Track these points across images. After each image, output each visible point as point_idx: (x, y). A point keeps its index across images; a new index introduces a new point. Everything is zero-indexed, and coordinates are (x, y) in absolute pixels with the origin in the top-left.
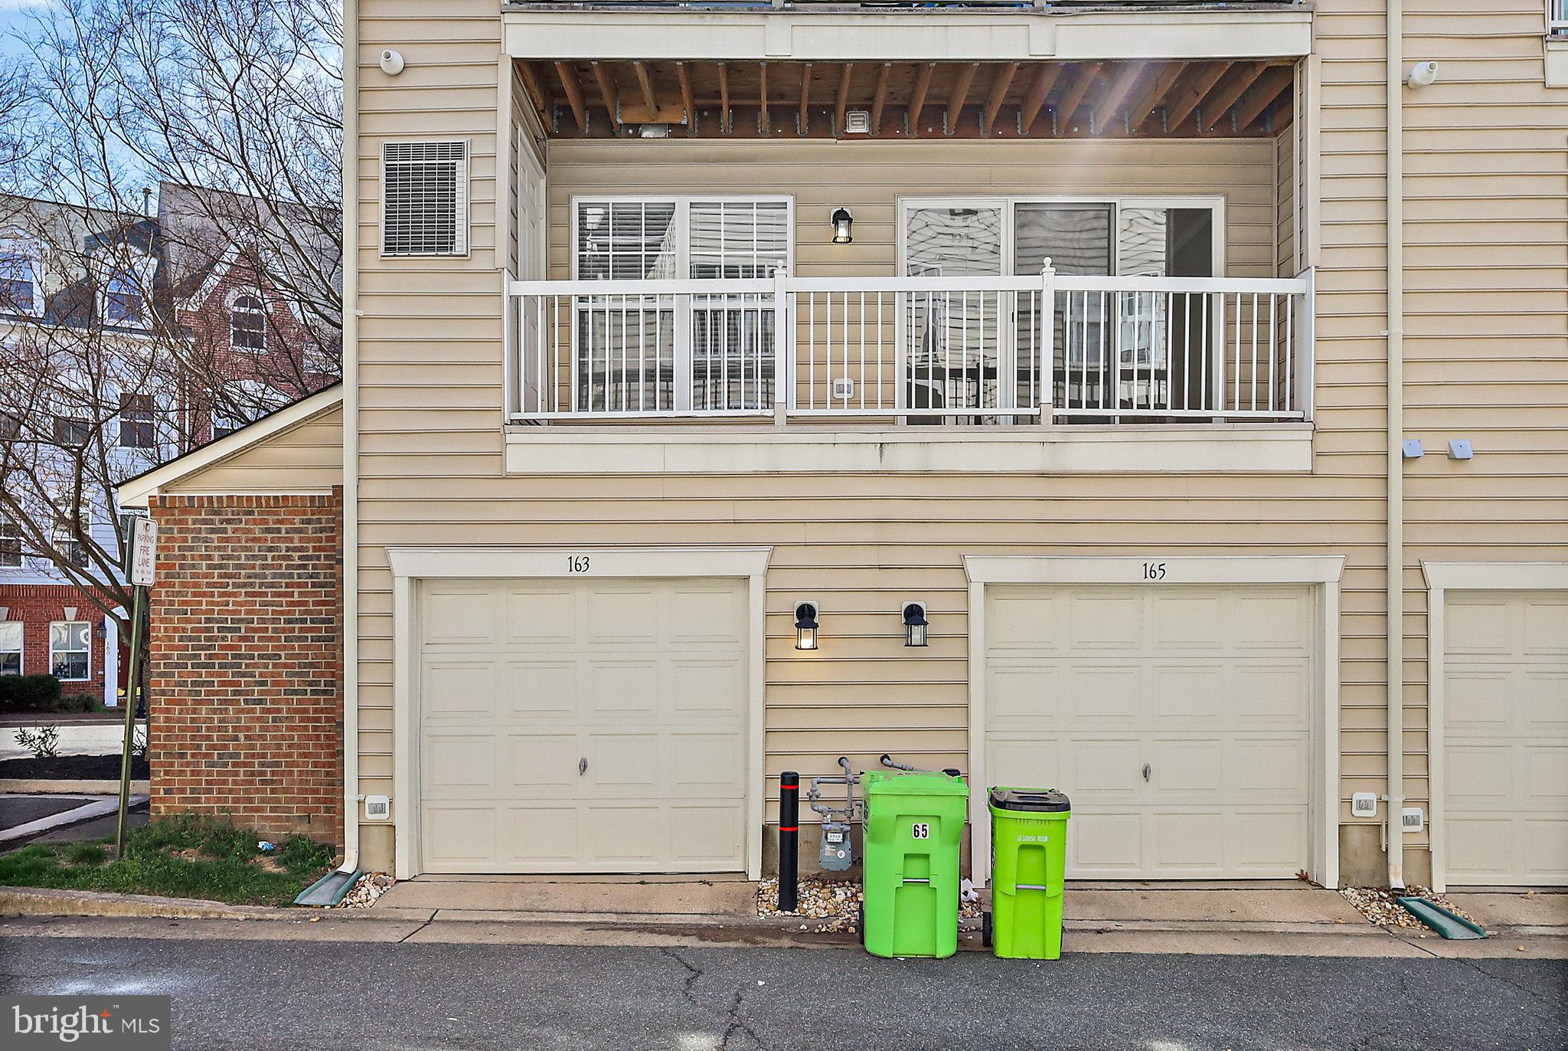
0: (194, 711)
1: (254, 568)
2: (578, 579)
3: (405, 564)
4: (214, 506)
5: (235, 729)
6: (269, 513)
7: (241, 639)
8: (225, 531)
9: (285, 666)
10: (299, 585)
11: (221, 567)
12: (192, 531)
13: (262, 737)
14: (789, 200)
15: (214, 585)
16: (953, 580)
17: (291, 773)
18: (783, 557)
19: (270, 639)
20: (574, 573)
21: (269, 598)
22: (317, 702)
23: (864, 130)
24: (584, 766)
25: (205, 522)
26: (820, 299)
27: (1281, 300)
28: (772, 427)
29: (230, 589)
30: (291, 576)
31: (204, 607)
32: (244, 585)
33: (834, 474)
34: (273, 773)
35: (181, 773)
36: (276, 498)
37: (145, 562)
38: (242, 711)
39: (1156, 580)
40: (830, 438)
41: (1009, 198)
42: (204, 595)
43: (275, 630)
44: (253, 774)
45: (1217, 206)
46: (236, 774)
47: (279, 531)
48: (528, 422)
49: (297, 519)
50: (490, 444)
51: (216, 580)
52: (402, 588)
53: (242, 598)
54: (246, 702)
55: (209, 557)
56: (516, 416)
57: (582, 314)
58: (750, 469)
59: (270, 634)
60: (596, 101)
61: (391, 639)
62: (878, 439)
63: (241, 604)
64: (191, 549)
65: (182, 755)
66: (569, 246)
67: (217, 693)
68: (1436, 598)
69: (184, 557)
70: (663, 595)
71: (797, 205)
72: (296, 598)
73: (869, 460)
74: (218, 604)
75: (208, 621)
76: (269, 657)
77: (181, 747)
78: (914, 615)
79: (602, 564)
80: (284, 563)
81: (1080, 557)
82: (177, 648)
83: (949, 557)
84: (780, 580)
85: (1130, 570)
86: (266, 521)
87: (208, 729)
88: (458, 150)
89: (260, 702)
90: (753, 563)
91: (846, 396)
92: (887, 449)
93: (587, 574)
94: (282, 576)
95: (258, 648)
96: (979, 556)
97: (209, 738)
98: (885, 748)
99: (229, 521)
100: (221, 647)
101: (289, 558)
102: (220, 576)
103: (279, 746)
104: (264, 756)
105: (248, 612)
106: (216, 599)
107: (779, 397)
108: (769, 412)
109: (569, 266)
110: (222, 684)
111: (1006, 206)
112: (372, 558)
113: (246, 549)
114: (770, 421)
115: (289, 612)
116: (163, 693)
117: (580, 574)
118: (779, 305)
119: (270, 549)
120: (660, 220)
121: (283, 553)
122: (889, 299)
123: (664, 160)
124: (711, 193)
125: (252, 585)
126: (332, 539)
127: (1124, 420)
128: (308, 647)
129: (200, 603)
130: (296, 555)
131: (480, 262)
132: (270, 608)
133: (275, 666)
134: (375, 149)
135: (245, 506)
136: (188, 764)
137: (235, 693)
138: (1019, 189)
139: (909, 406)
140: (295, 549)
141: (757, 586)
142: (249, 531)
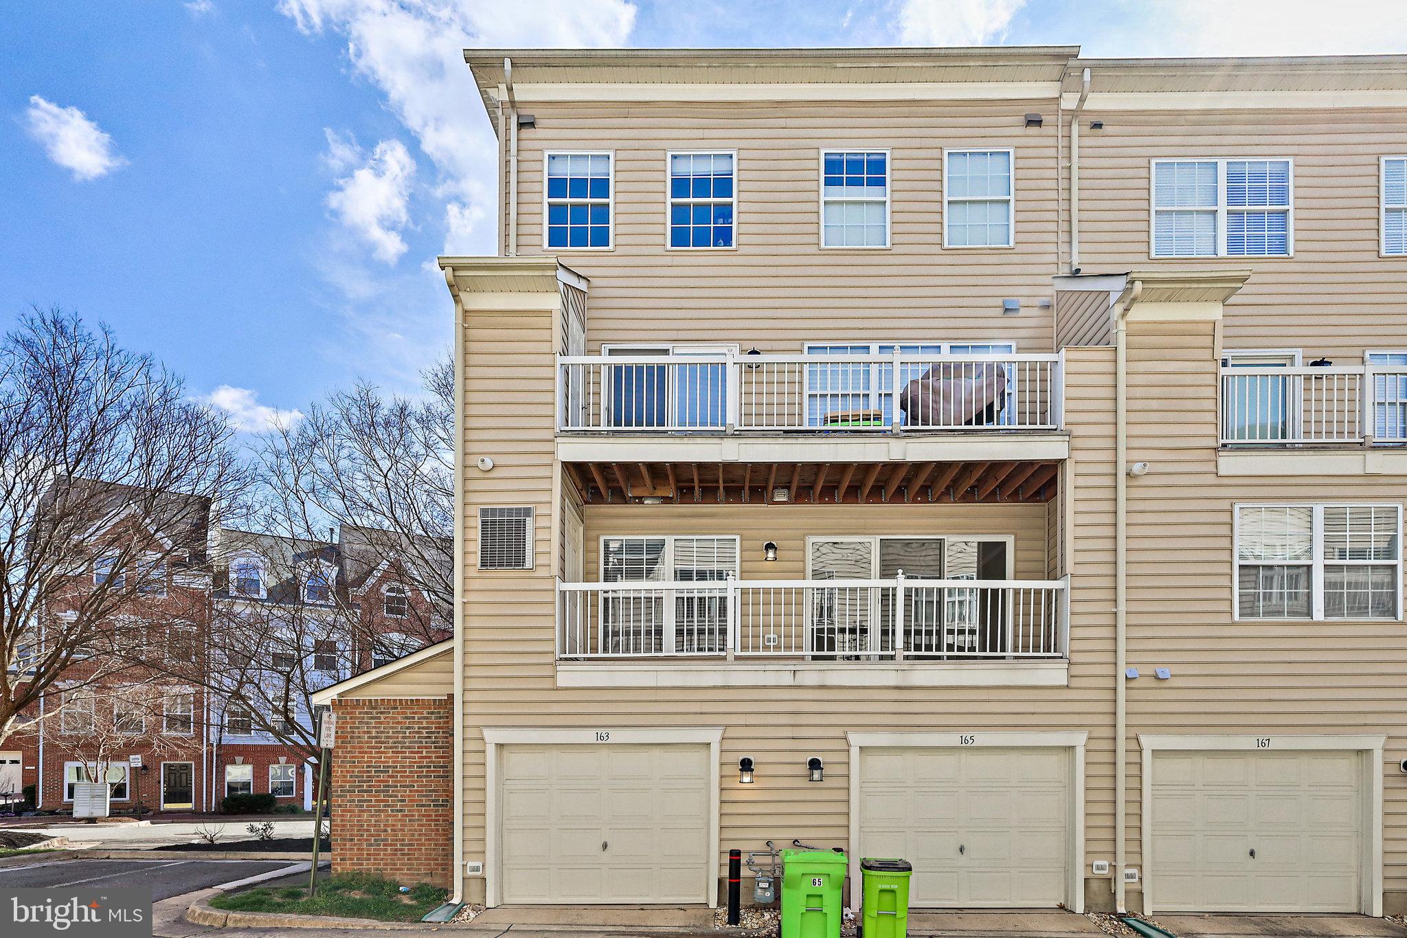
0: (359, 816)
1: (398, 738)
2: (601, 745)
3: (493, 737)
4: (373, 704)
5: (385, 825)
6: (407, 708)
7: (389, 776)
8: (379, 718)
9: (417, 791)
10: (426, 747)
11: (377, 737)
12: (359, 718)
13: (403, 830)
14: (738, 538)
15: (372, 747)
16: (841, 745)
17: (420, 850)
18: (731, 733)
19: (408, 777)
20: (600, 741)
21: (407, 755)
22: (437, 811)
23: (785, 499)
24: (605, 846)
25: (367, 713)
26: (756, 591)
27: (1049, 592)
28: (725, 663)
29: (382, 749)
30: (421, 742)
31: (366, 759)
32: (391, 747)
33: (765, 687)
34: (409, 850)
35: (351, 849)
36: (412, 700)
37: (329, 736)
38: (390, 816)
39: (969, 745)
40: (762, 668)
41: (877, 536)
42: (366, 752)
43: (411, 772)
44: (396, 850)
45: (1010, 541)
46: (386, 850)
47: (414, 718)
48: (571, 659)
49: (425, 711)
50: (547, 671)
51: (373, 744)
52: (491, 751)
53: (390, 755)
54: (392, 811)
55: (369, 732)
56: (563, 656)
57: (606, 600)
58: (712, 684)
59: (408, 774)
60: (616, 484)
61: (484, 777)
62: (793, 668)
63: (389, 758)
64: (358, 728)
65: (352, 840)
66: (598, 563)
67: (374, 806)
68: (1147, 755)
69: (353, 732)
70: (656, 752)
71: (742, 540)
72: (424, 754)
73: (787, 679)
74: (375, 758)
75: (368, 767)
76: (407, 786)
77: (351, 835)
78: (815, 764)
79: (617, 736)
80: (417, 736)
81: (920, 732)
82: (349, 782)
83: (838, 732)
84: (728, 745)
85: (953, 739)
86: (402, 713)
87: (368, 826)
88: (527, 512)
89: (401, 811)
90: (714, 736)
91: (772, 644)
92: (798, 674)
93: (608, 742)
94: (416, 742)
95: (400, 782)
96: (856, 732)
97: (368, 830)
98: (796, 836)
99: (381, 713)
100: (376, 781)
101: (420, 733)
102: (376, 743)
103: (413, 835)
104: (403, 840)
105: (394, 762)
106: (373, 755)
107: (730, 644)
108: (723, 654)
109: (598, 574)
110: (377, 801)
111: (874, 542)
112: (472, 733)
113: (392, 728)
114: (724, 658)
115: (420, 762)
116: (340, 806)
117: (604, 742)
118: (730, 596)
119: (408, 728)
120: (657, 548)
121: (416, 730)
122: (800, 592)
123: (658, 516)
124: (687, 534)
125: (396, 747)
126: (448, 722)
127: (949, 658)
128: (432, 781)
129: (363, 757)
130: (424, 731)
131: (541, 572)
132: (408, 760)
133: (410, 791)
134: (475, 511)
135: (393, 704)
136: (355, 845)
137: (385, 806)
138: (885, 531)
139: (813, 650)
140: (423, 728)
141: (715, 748)
142: (395, 718)
